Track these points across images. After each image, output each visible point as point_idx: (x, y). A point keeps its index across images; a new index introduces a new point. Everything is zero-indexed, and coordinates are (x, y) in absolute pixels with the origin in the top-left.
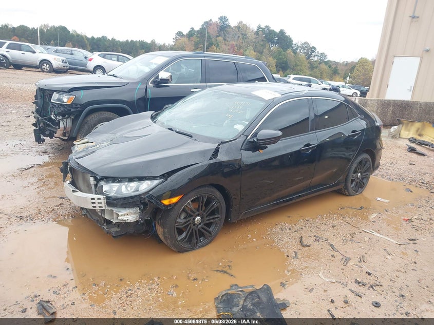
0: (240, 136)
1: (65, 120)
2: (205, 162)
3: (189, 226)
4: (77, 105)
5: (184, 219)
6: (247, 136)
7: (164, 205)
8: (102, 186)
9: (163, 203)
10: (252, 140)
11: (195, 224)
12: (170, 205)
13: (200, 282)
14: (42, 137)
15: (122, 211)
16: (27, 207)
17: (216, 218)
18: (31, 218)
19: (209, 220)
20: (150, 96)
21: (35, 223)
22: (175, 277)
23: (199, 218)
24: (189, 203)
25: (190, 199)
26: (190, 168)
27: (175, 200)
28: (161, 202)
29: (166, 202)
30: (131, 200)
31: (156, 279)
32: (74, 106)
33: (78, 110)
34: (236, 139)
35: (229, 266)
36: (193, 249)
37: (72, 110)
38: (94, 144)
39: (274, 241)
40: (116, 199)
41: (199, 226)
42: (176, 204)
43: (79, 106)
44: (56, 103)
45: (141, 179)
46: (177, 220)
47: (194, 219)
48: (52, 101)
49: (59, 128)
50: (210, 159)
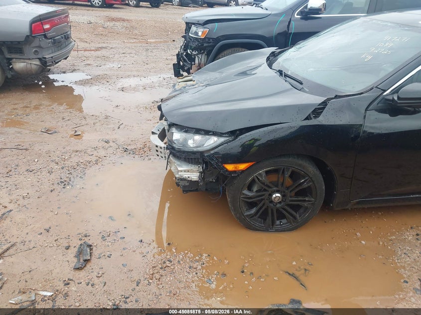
0: (372, 89)
1: (200, 56)
2: (297, 122)
3: (262, 202)
4: (209, 39)
5: (256, 191)
6: (385, 91)
7: (227, 170)
8: (173, 133)
9: (226, 168)
10: (390, 97)
11: (271, 202)
12: (234, 172)
13: (254, 279)
14: (182, 72)
15: (184, 166)
16: (138, 140)
17: (305, 201)
18: (134, 152)
19: (292, 201)
20: (293, 30)
21: (134, 157)
22: (226, 262)
23: (278, 195)
24: (260, 174)
25: (263, 168)
26: (270, 128)
27: (242, 167)
28: (223, 167)
29: (230, 167)
30: (193, 156)
31: (205, 255)
32: (207, 40)
33: (210, 44)
34: (362, 93)
35: (306, 270)
36: (266, 230)
37: (205, 45)
38: (195, 83)
39: (394, 253)
40: (180, 151)
41: (278, 206)
42: (243, 171)
43: (211, 40)
44: (192, 37)
45: (207, 133)
46: (243, 192)
47: (271, 195)
48: (190, 35)
49: (194, 64)
50: (306, 119)
